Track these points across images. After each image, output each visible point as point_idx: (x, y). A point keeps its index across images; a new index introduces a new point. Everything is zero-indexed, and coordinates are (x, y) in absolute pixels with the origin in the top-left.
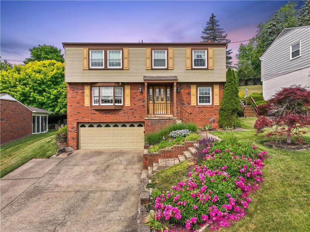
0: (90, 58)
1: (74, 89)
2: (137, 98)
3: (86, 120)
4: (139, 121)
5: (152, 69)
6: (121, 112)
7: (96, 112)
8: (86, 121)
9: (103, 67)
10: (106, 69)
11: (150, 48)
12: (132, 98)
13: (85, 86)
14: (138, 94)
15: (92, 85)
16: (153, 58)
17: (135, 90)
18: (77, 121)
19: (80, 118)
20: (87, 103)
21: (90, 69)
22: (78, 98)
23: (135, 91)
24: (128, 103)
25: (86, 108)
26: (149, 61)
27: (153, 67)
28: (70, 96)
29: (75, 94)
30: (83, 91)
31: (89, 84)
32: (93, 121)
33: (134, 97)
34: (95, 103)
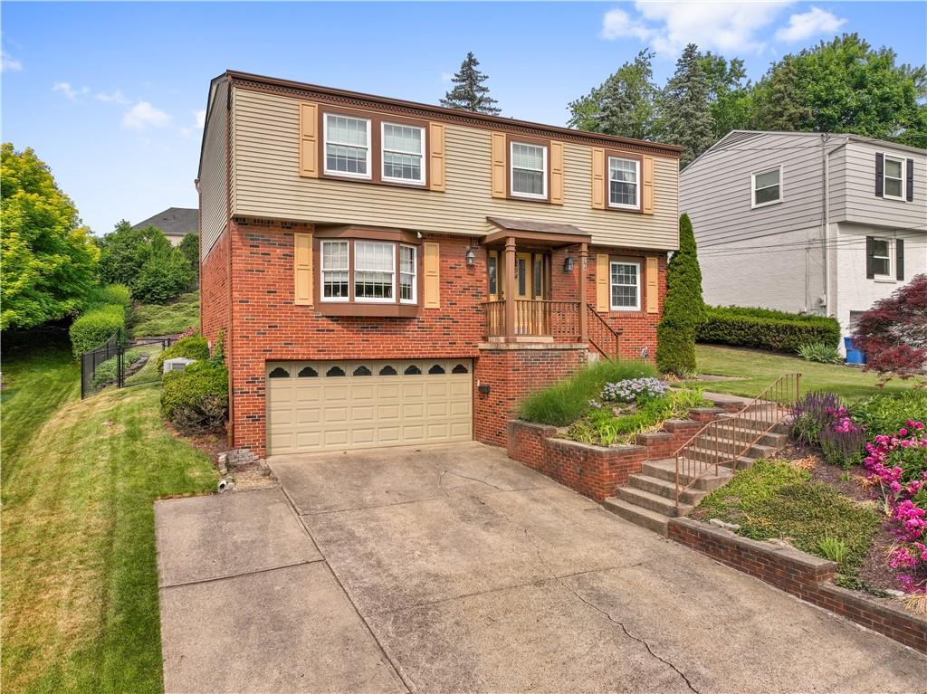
0: (325, 141)
1: (255, 243)
2: (460, 284)
3: (300, 352)
4: (463, 355)
5: (510, 199)
6: (412, 328)
7: (334, 326)
8: (298, 354)
9: (368, 175)
10: (376, 183)
11: (504, 134)
12: (446, 284)
13: (296, 234)
14: (463, 270)
15: (322, 231)
16: (512, 167)
17: (452, 257)
18: (268, 356)
19: (278, 345)
20: (303, 293)
21: (323, 178)
22: (272, 274)
23: (452, 262)
24: (433, 299)
25: (300, 310)
26: (500, 173)
27: (514, 194)
28: (241, 266)
29: (258, 260)
30: (287, 251)
31: (309, 227)
32: (322, 357)
33: (450, 279)
34: (327, 294)
